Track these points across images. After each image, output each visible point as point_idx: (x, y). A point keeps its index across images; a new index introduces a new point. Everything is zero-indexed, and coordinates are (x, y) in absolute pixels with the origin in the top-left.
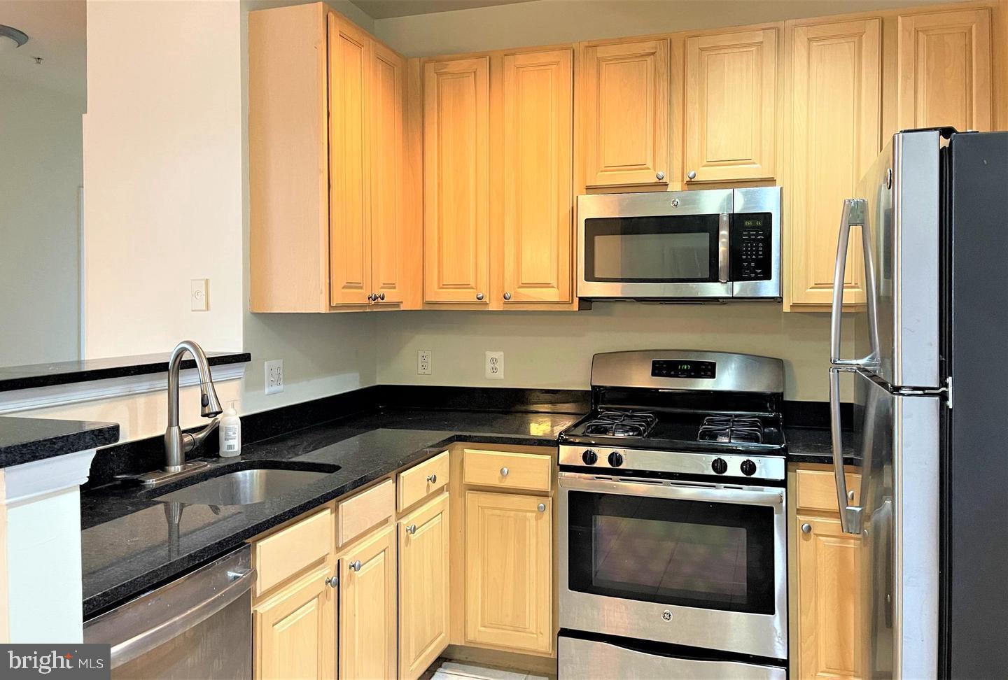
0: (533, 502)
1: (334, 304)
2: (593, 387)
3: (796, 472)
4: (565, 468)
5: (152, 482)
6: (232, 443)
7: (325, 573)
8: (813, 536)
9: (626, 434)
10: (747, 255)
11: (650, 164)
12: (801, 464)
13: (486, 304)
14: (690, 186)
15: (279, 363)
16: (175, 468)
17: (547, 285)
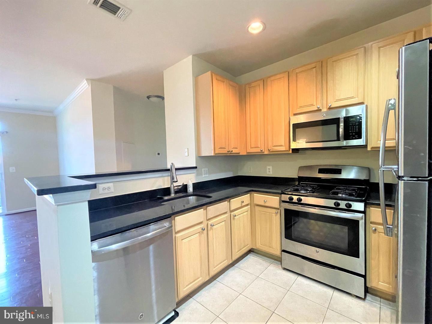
0: (274, 211)
1: (216, 153)
2: (298, 177)
3: (370, 208)
4: (284, 202)
5: (166, 198)
6: (190, 189)
7: (202, 226)
8: (377, 232)
9: (305, 192)
10: (351, 131)
11: (315, 104)
12: (372, 206)
13: (264, 152)
14: (330, 109)
15: (207, 169)
16: (173, 195)
17: (281, 146)
